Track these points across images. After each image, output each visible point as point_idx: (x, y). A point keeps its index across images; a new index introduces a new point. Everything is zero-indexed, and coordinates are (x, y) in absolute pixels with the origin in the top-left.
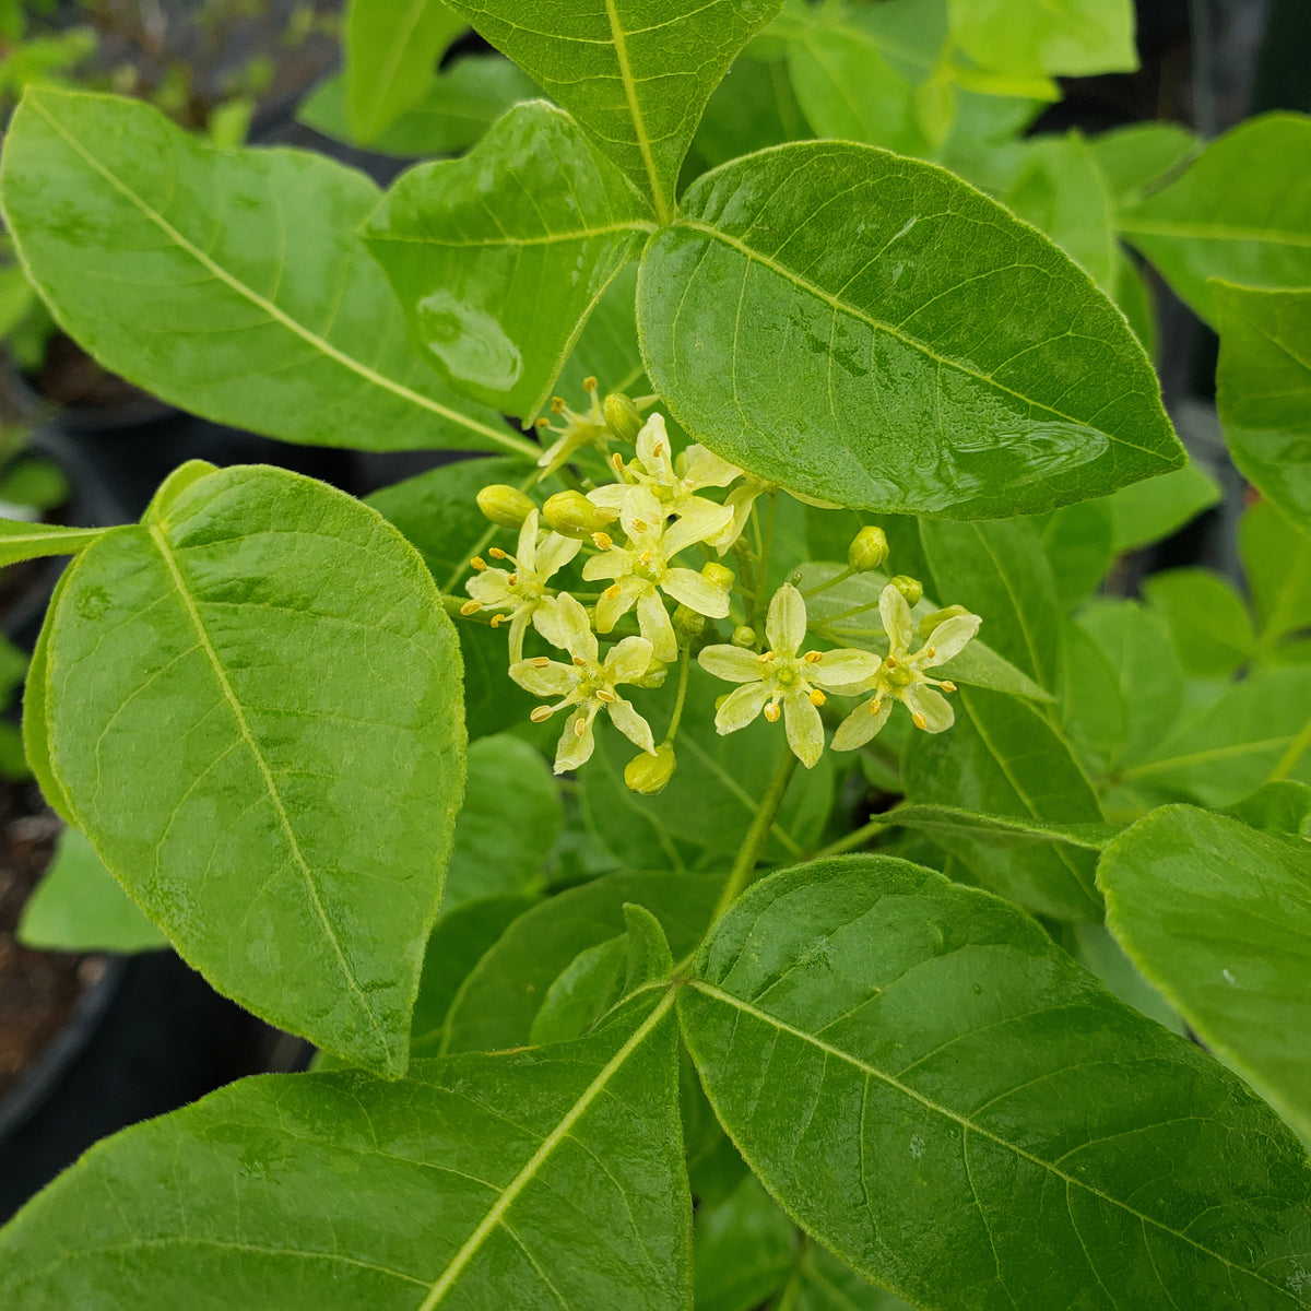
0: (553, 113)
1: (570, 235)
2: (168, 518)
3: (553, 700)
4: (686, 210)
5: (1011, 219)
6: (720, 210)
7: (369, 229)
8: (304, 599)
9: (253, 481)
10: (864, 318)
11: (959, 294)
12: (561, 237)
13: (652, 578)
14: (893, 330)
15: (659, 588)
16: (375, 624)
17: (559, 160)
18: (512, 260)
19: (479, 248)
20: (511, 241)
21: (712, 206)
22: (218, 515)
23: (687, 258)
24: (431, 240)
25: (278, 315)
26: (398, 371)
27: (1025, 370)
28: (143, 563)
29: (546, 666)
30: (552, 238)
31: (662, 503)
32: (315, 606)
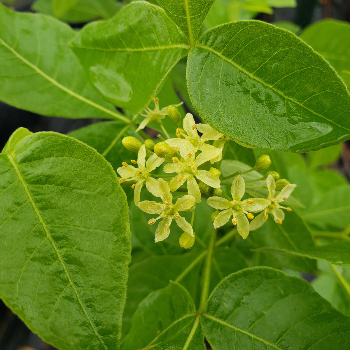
0: (149, 6)
1: (153, 48)
2: (14, 151)
3: (156, 216)
4: (201, 42)
5: (312, 51)
6: (213, 42)
7: (73, 44)
8: (68, 182)
9: (47, 137)
10: (262, 82)
11: (293, 75)
12: (149, 49)
13: (192, 173)
14: (271, 87)
15: (195, 177)
16: (94, 192)
17: (151, 22)
18: (129, 56)
19: (115, 52)
20: (129, 49)
21: (211, 41)
22: (34, 151)
23: (203, 59)
24: (97, 48)
25: (39, 71)
26: (79, 91)
27: (313, 102)
28: (6, 170)
29: (154, 205)
30: (145, 49)
31: (194, 146)
32: (72, 185)
